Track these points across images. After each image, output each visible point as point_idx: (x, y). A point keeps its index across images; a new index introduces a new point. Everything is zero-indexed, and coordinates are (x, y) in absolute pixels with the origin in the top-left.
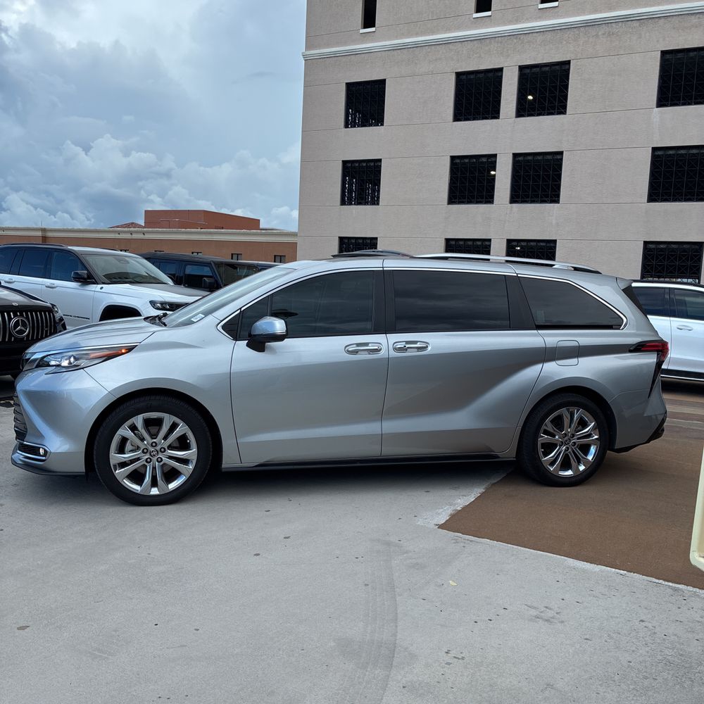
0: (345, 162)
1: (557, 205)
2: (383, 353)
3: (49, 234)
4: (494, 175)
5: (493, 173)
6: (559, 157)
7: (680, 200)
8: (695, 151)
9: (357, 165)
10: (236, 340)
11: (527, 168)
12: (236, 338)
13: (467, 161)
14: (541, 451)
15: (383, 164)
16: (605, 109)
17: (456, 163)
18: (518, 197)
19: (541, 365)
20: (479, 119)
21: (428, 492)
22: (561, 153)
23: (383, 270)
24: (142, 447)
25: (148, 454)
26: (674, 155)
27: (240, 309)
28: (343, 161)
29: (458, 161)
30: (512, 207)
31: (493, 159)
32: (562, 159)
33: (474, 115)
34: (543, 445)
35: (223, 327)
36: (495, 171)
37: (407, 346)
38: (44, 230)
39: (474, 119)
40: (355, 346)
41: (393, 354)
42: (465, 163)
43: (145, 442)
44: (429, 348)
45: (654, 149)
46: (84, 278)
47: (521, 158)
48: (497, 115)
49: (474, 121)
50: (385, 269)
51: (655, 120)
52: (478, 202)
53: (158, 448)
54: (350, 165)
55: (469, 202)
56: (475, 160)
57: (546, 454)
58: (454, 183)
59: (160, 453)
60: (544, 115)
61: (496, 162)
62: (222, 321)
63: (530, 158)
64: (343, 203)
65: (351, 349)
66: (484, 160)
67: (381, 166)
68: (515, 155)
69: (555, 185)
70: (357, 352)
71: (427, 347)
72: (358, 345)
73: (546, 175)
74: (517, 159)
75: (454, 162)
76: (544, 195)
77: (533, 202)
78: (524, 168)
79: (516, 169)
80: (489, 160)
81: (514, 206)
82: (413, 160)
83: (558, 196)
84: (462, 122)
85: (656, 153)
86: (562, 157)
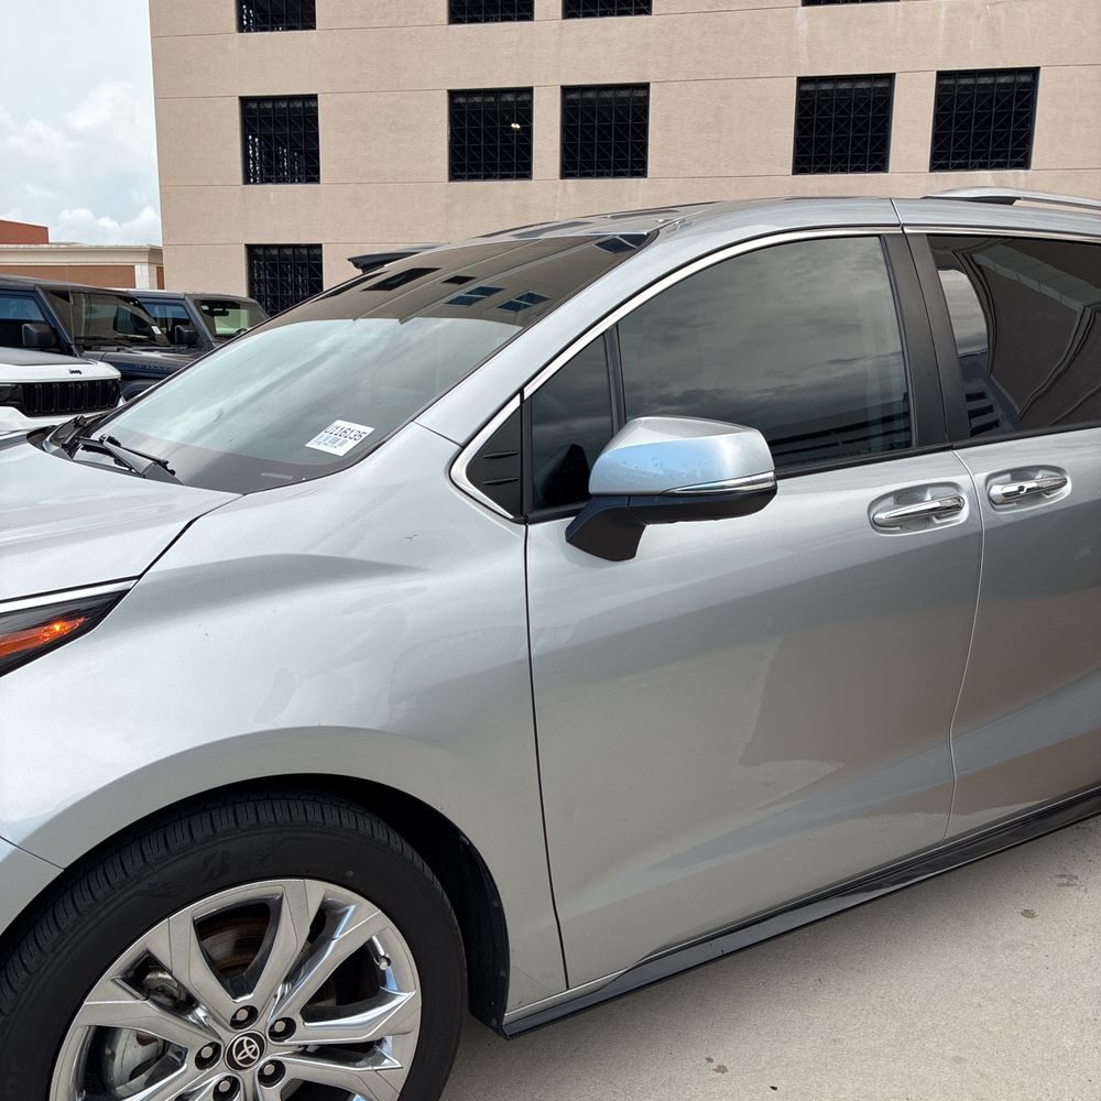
0: (244, 101)
1: (642, 180)
6: (641, 94)
7: (843, 170)
8: (862, 85)
9: (269, 106)
10: (526, 523)
11: (605, 114)
12: (524, 510)
13: (477, 99)
15: (321, 105)
16: (719, 6)
17: (459, 104)
18: (574, 166)
20: (496, 21)
22: (646, 86)
24: (196, 1042)
25: (221, 1063)
26: (832, 91)
27: (521, 391)
28: (242, 99)
29: (461, 100)
30: (565, 185)
31: (527, 97)
32: (647, 98)
33: (486, 13)
35: (472, 473)
39: (487, 20)
42: (475, 105)
43: (200, 1013)
45: (801, 81)
47: (574, 96)
48: (529, 14)
49: (487, 25)
51: (801, 28)
52: (504, 177)
53: (260, 1026)
54: (257, 107)
55: (488, 177)
56: (493, 99)
58: (458, 142)
59: (270, 1043)
60: (612, 15)
61: (531, 102)
62: (463, 447)
63: (590, 95)
64: (250, 179)
65: (884, 511)
67: (316, 108)
68: (566, 90)
69: (638, 144)
72: (899, 496)
73: (622, 127)
74: (568, 97)
75: (456, 101)
76: (620, 163)
77: (600, 175)
78: (599, 112)
79: (568, 115)
80: (519, 99)
81: (569, 181)
82: (379, 97)
83: (644, 165)
84: (466, 25)
85: (806, 87)
86: (648, 93)
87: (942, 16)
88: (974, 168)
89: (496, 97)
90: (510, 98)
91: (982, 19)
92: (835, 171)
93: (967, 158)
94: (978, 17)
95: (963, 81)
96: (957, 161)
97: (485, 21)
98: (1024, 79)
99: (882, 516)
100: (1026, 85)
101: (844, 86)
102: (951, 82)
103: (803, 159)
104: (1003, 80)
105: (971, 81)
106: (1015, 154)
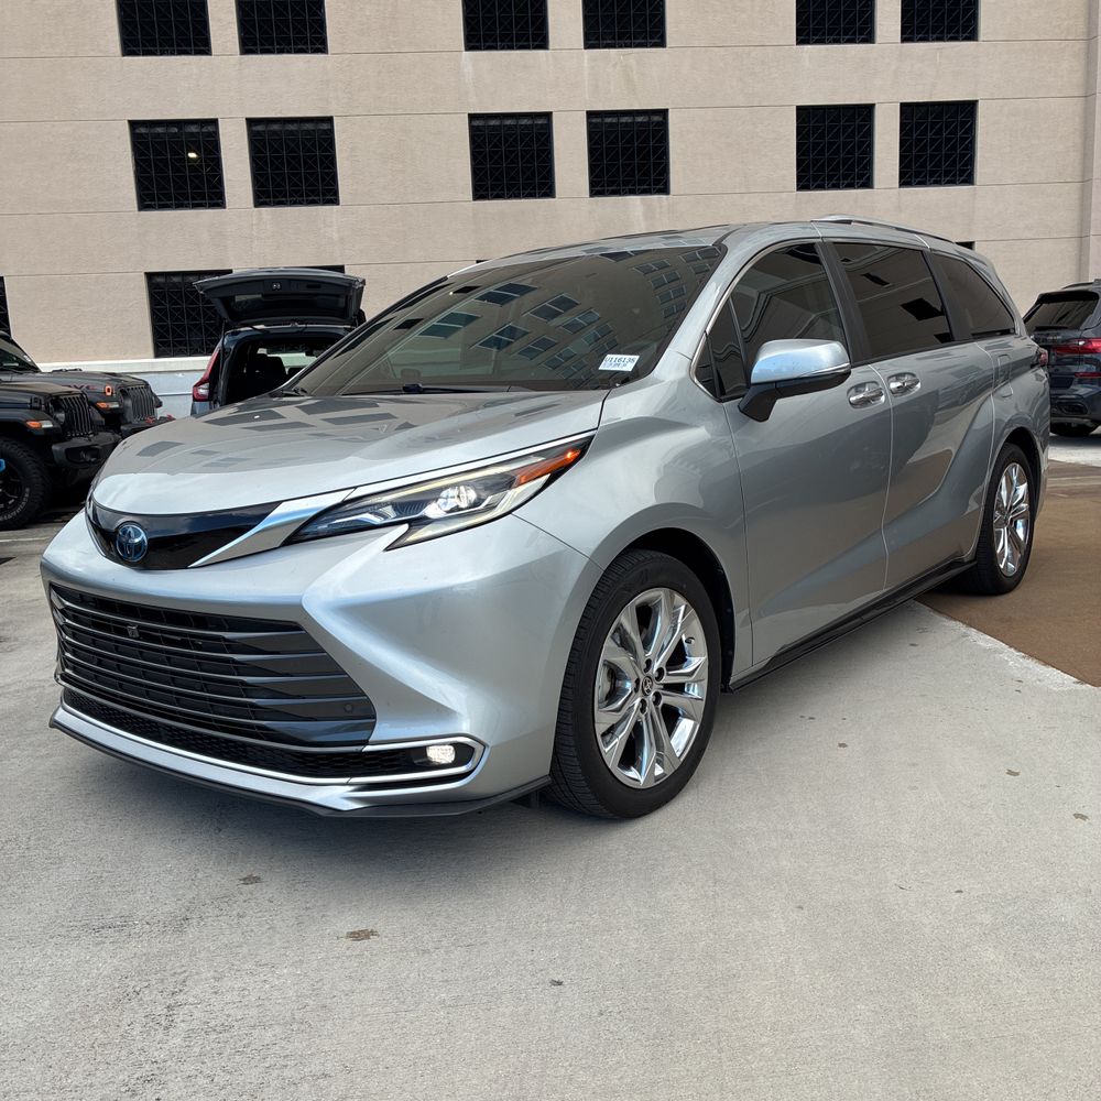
1: (335, 207)
6: (325, 126)
7: (517, 196)
8: (524, 122)
10: (721, 402)
11: (274, 145)
13: (160, 130)
16: (390, 48)
18: (267, 195)
20: (173, 54)
22: (329, 120)
27: (705, 331)
29: (143, 130)
30: (259, 213)
31: (213, 127)
32: (331, 131)
33: (161, 46)
35: (697, 375)
42: (158, 135)
44: (919, 385)
45: (471, 117)
47: (260, 128)
48: (206, 49)
49: (162, 57)
51: (466, 70)
52: (196, 205)
55: (179, 206)
56: (176, 130)
58: (144, 171)
60: (289, 52)
61: (217, 133)
62: (692, 360)
63: (276, 127)
66: (195, 129)
68: (251, 122)
69: (328, 174)
71: (916, 381)
72: (856, 389)
73: (310, 157)
74: (254, 128)
75: (137, 131)
76: (313, 192)
77: (294, 203)
78: (270, 144)
79: (256, 146)
80: (204, 130)
81: (264, 210)
82: (54, 126)
83: (336, 193)
84: (141, 58)
85: (476, 123)
86: (333, 126)
87: (586, 65)
88: (625, 194)
89: (180, 129)
90: (193, 129)
91: (618, 68)
92: (510, 197)
93: (619, 185)
94: (615, 66)
95: (608, 120)
96: (611, 188)
97: (161, 54)
98: (656, 118)
99: (853, 399)
100: (658, 123)
101: (509, 122)
102: (599, 120)
103: (481, 187)
104: (640, 119)
105: (614, 120)
106: (657, 182)
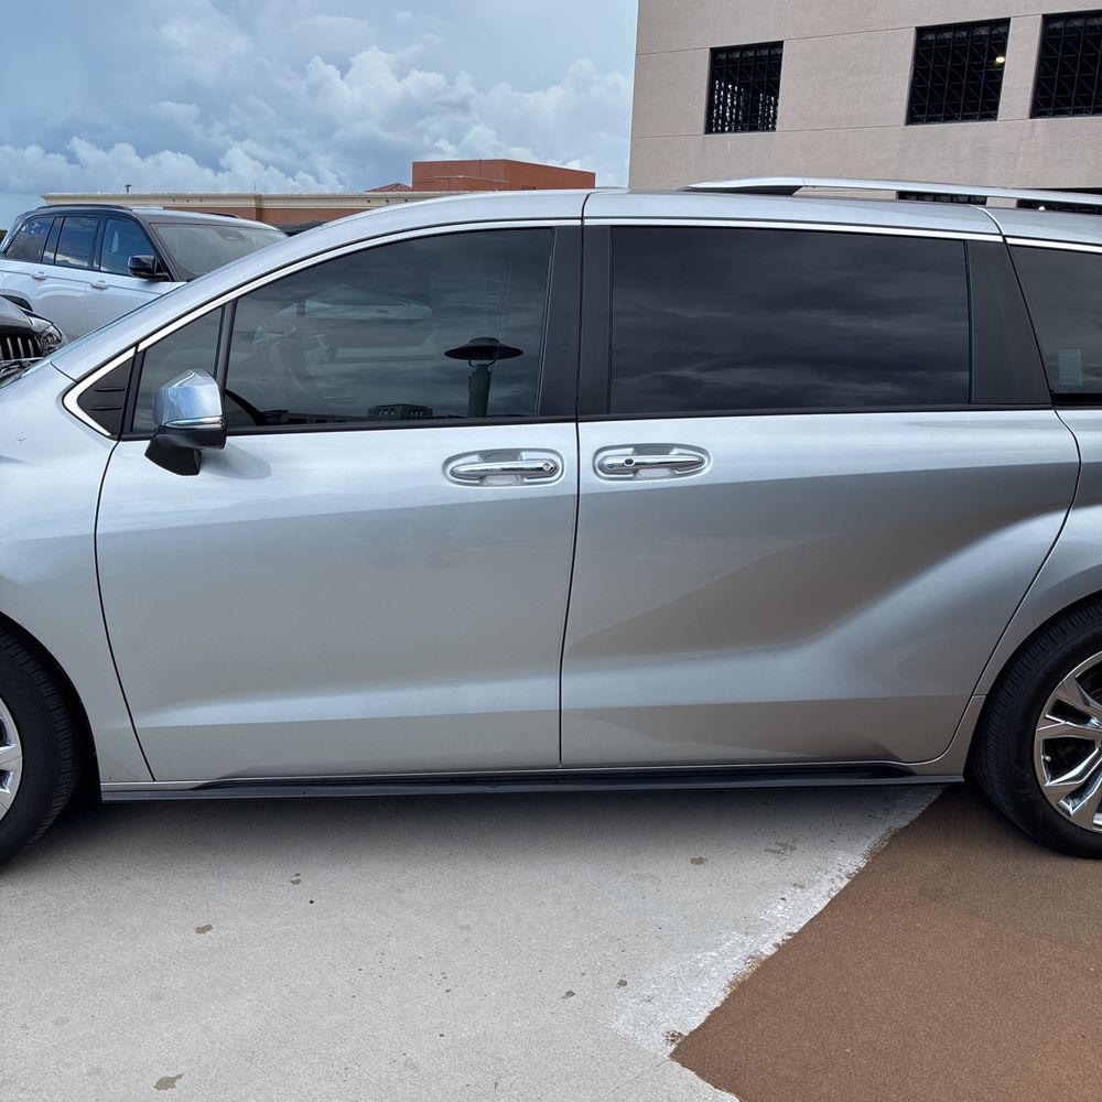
0: (715, 52)
2: (561, 484)
3: (267, 205)
4: (1002, 65)
5: (1000, 60)
9: (738, 55)
10: (119, 439)
12: (120, 432)
13: (948, 35)
14: (1041, 758)
15: (786, 52)
17: (927, 41)
18: (1047, 103)
19: (1059, 518)
21: (700, 861)
23: (582, 226)
27: (136, 345)
28: (712, 50)
29: (930, 37)
30: (1034, 125)
31: (1002, 30)
34: (1051, 745)
35: (82, 401)
36: (1004, 54)
37: (637, 459)
38: (258, 198)
40: (475, 458)
41: (594, 482)
42: (944, 41)
44: (707, 468)
46: (149, 270)
50: (587, 222)
52: (966, 118)
54: (724, 57)
55: (949, 118)
56: (965, 34)
57: (1056, 769)
58: (921, 82)
61: (1006, 35)
62: (78, 382)
63: (1077, 23)
64: (710, 128)
65: (464, 466)
66: (984, 32)
67: (781, 55)
68: (1048, 20)
70: (482, 478)
71: (701, 462)
72: (487, 455)
74: (1049, 26)
75: (923, 39)
77: (1078, 112)
79: (1047, 47)
81: (1039, 121)
82: (844, 39)
89: (969, 32)
